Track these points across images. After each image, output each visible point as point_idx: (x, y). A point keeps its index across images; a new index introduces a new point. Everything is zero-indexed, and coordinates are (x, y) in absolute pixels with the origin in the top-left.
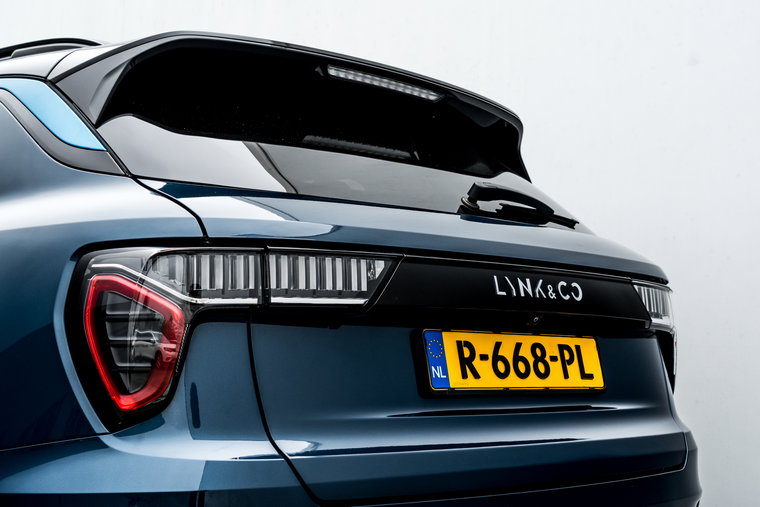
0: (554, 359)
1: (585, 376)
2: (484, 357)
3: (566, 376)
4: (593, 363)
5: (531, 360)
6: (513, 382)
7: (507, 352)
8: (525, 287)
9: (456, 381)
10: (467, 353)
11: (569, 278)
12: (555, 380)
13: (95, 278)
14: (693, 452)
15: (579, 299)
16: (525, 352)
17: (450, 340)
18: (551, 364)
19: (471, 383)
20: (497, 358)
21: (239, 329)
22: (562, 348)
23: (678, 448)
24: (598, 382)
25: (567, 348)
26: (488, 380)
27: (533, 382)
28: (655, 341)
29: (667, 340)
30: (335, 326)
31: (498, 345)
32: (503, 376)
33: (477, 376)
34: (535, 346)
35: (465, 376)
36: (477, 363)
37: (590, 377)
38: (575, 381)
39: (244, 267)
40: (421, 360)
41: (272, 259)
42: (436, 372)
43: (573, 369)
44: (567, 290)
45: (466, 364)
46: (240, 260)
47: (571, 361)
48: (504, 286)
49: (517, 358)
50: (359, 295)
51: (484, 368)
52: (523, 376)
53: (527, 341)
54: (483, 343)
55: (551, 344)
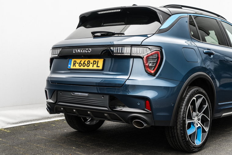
0: (91, 63)
1: (98, 67)
2: (78, 63)
6: (82, 67)
10: (75, 63)
12: (90, 68)
17: (73, 60)
19: (74, 67)
22: (94, 61)
24: (101, 68)
27: (86, 67)
31: (81, 61)
32: (80, 66)
33: (75, 66)
38: (95, 68)
42: (69, 65)
47: (95, 64)
49: (84, 63)
52: (84, 66)
53: (87, 60)
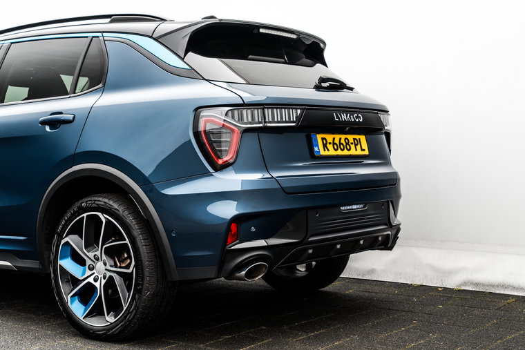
0: (352, 143)
1: (363, 150)
2: (330, 143)
3: (356, 150)
4: (365, 146)
5: (345, 144)
6: (339, 152)
7: (337, 141)
8: (344, 117)
9: (323, 153)
10: (325, 142)
11: (358, 112)
12: (353, 152)
13: (204, 119)
14: (399, 179)
15: (361, 120)
16: (343, 141)
17: (319, 137)
18: (351, 146)
19: (326, 153)
20: (334, 144)
21: (255, 135)
22: (354, 139)
23: (394, 177)
24: (366, 152)
25: (356, 140)
26: (332, 152)
27: (346, 152)
28: (384, 136)
29: (388, 135)
30: (282, 133)
31: (334, 139)
32: (336, 150)
33: (328, 150)
34: (346, 139)
35: (325, 150)
36: (328, 145)
37: (364, 150)
38: (359, 152)
39: (257, 113)
40: (311, 145)
41: (266, 110)
42: (316, 149)
43: (358, 147)
44: (358, 117)
45: (325, 146)
46: (256, 111)
47: (357, 145)
48: (338, 117)
49: (340, 144)
50: (293, 122)
51: (330, 147)
52: (343, 150)
53: (343, 137)
54: (329, 138)
55: (351, 138)
